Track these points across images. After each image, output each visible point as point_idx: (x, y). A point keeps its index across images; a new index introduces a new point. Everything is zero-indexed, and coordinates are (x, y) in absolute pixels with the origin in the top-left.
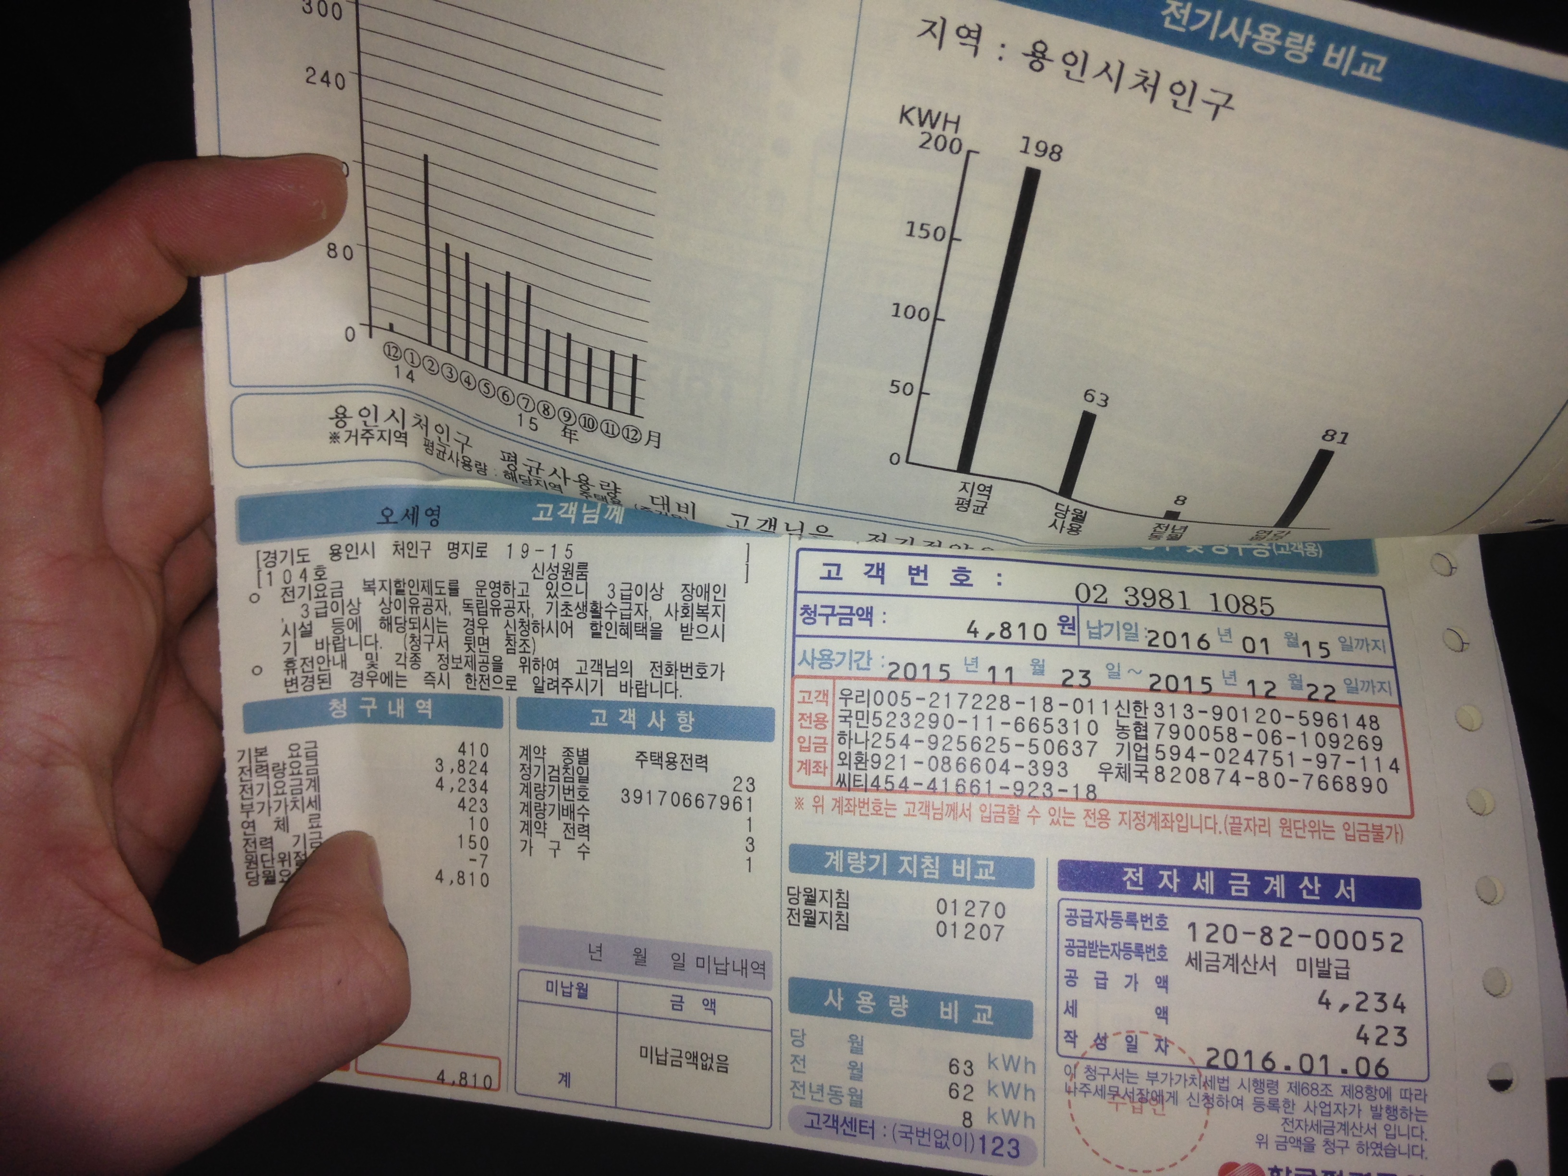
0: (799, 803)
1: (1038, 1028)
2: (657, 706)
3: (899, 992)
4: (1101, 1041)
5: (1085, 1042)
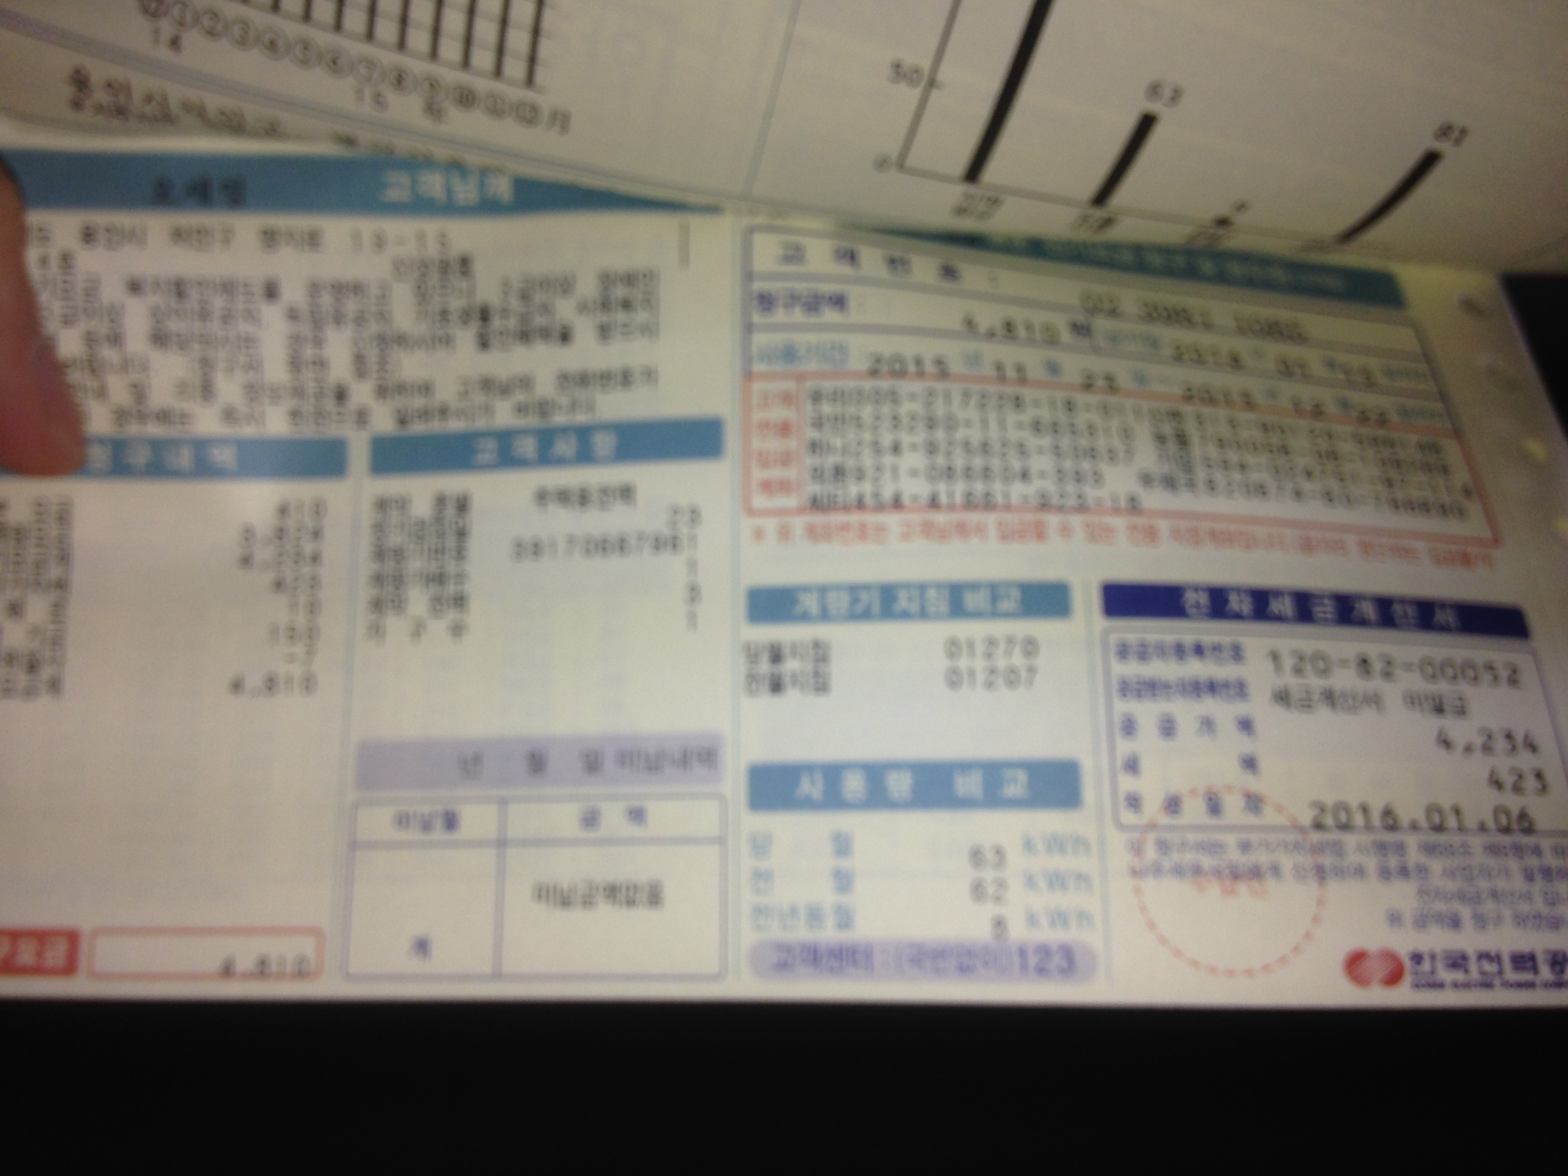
0: (759, 534)
1: (1089, 793)
2: (564, 430)
3: (898, 766)
4: (1173, 805)
5: (1152, 807)
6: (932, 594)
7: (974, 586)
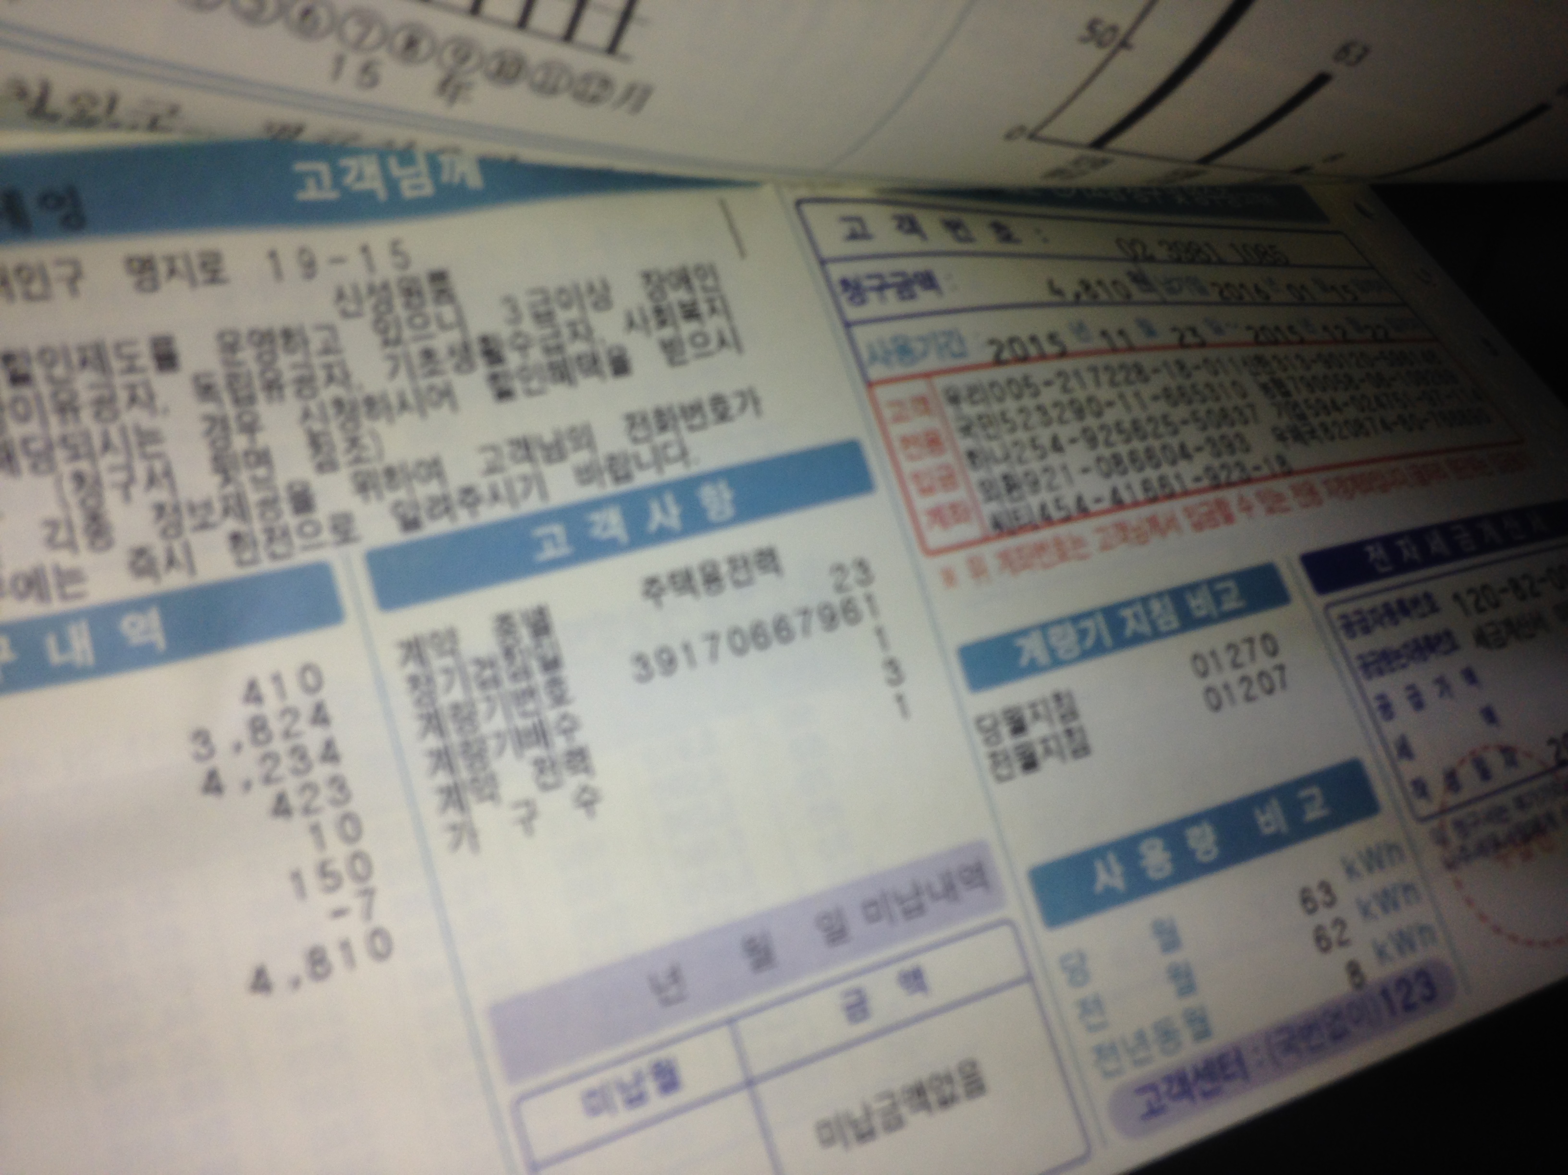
0: (949, 577)
2: (657, 491)
3: (1195, 820)
4: (1452, 780)
5: (1437, 789)
6: (1156, 606)
7: (1193, 588)
